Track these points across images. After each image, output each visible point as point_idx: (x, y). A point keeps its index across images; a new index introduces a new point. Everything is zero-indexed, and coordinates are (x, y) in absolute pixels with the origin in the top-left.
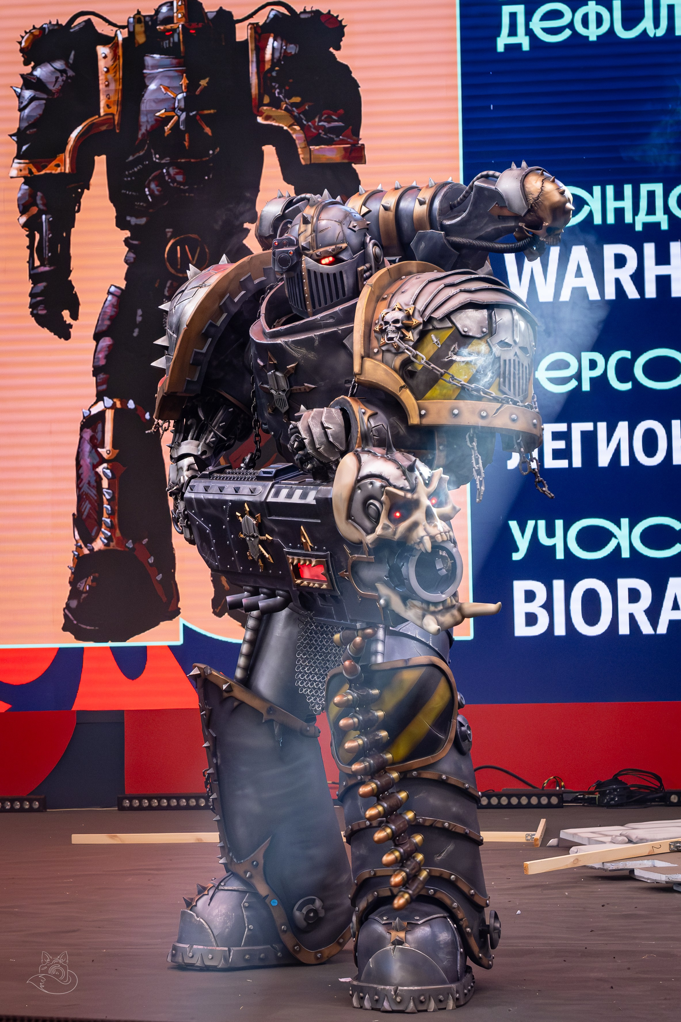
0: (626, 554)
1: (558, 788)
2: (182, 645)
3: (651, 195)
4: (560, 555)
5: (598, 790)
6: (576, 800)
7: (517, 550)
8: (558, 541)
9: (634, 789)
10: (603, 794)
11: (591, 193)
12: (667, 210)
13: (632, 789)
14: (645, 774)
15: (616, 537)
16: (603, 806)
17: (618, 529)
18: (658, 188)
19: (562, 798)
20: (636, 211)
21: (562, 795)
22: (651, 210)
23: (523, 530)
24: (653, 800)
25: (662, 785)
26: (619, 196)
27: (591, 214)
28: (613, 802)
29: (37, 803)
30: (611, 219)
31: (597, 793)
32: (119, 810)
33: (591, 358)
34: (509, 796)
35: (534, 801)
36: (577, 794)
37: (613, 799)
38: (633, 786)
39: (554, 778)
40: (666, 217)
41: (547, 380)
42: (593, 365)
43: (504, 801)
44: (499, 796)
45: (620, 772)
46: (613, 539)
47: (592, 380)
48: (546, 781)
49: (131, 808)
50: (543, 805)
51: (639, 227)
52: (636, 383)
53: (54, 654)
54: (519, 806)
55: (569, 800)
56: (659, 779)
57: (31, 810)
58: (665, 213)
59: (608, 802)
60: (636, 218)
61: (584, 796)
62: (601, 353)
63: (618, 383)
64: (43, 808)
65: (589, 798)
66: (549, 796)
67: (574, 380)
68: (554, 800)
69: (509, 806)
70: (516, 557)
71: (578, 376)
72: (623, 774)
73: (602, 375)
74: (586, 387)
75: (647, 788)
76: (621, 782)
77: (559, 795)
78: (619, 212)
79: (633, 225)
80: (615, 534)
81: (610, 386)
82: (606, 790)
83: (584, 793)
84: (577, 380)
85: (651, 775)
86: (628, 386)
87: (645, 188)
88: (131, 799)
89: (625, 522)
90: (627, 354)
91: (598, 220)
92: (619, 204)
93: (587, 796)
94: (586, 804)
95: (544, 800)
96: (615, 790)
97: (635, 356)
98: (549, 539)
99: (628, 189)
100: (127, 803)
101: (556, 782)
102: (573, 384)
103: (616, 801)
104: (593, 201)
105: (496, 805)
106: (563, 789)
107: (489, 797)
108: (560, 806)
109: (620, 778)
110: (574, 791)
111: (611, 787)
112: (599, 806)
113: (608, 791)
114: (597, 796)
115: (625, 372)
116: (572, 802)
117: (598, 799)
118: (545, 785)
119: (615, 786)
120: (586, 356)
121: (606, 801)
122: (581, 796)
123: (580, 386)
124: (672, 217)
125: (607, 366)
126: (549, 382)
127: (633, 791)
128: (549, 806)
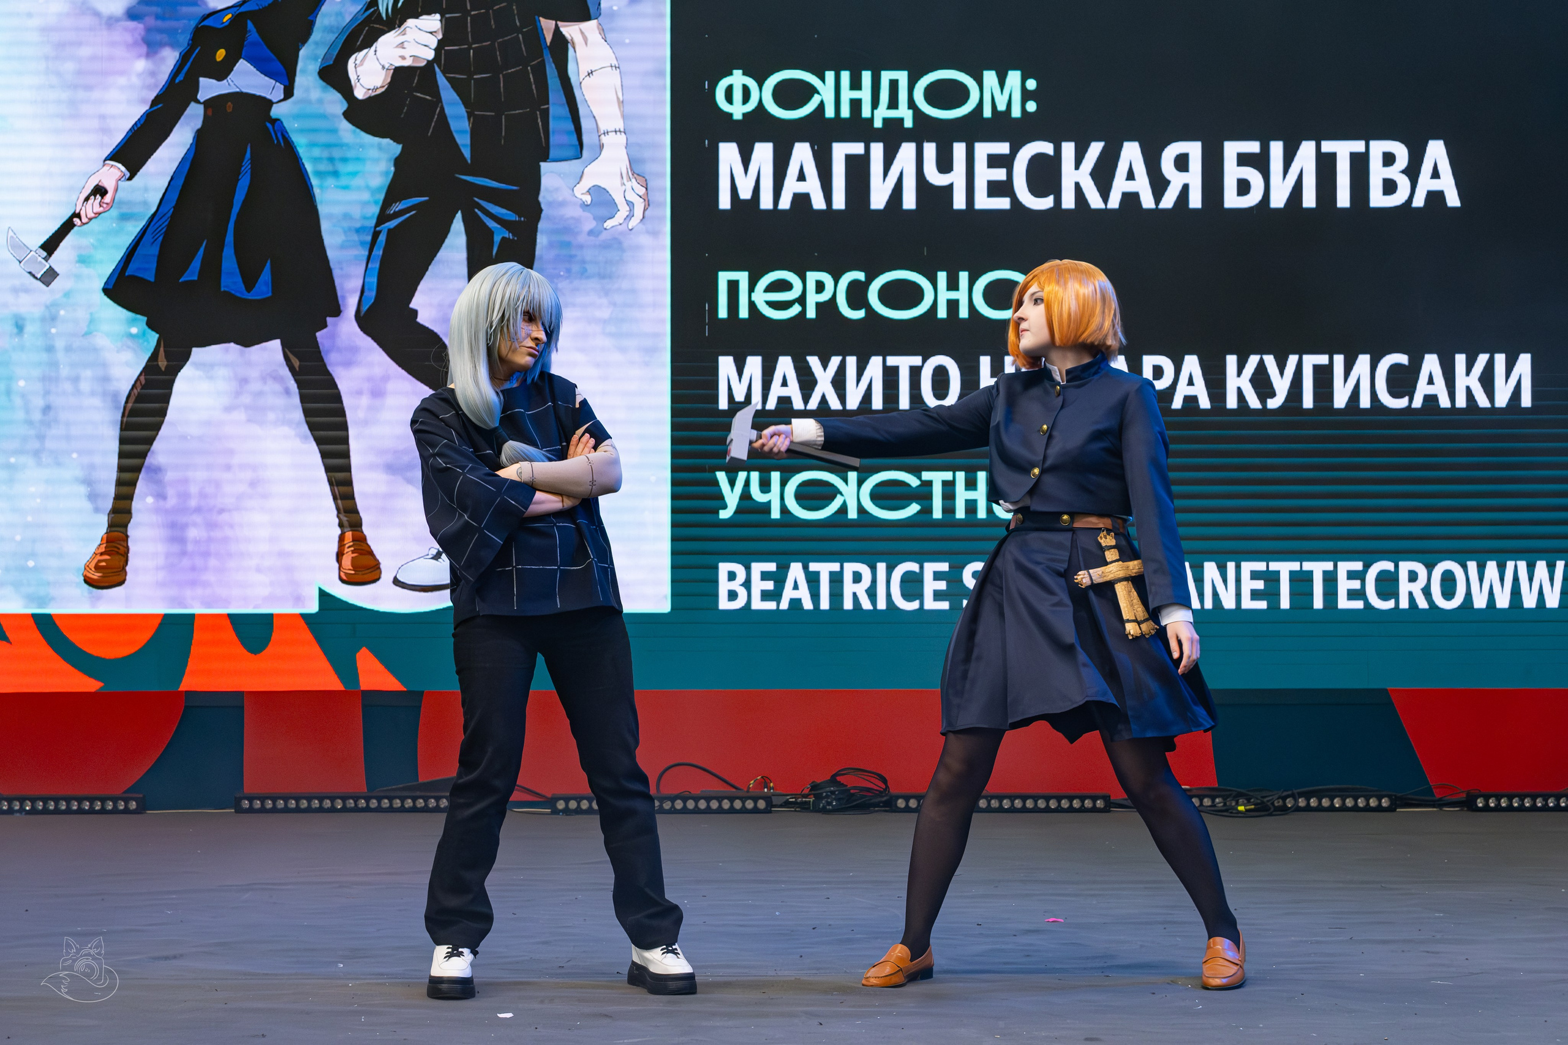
0: (852, 514)
1: (766, 790)
2: (317, 613)
3: (894, 84)
4: (775, 514)
5: (812, 792)
6: (787, 804)
7: (725, 507)
8: (773, 497)
9: (855, 791)
10: (818, 797)
11: (823, 79)
12: (912, 104)
13: (852, 791)
14: (869, 774)
15: (842, 495)
16: (818, 812)
17: (844, 484)
18: (902, 77)
19: (772, 802)
20: (875, 104)
21: (770, 798)
22: (893, 104)
23: (732, 483)
24: (877, 805)
25: (887, 787)
26: (856, 85)
27: (821, 106)
28: (831, 807)
29: (134, 803)
30: (845, 113)
31: (812, 796)
32: (236, 812)
33: (819, 278)
34: (708, 799)
35: (738, 804)
36: (788, 797)
37: (829, 804)
38: (855, 788)
39: (762, 777)
40: (911, 112)
41: (765, 304)
42: (820, 287)
43: (702, 804)
44: (696, 799)
45: (839, 771)
46: (839, 496)
47: (819, 305)
48: (752, 782)
49: (251, 810)
50: (749, 810)
51: (878, 124)
52: (870, 311)
53: (159, 620)
54: (721, 811)
55: (779, 803)
56: (885, 781)
57: (126, 811)
58: (909, 108)
59: (824, 807)
60: (875, 111)
61: (796, 799)
62: (830, 274)
63: (849, 310)
64: (141, 810)
65: (802, 803)
66: (755, 800)
67: (797, 304)
68: (762, 804)
69: (709, 811)
70: (724, 515)
71: (802, 300)
72: (842, 775)
73: (830, 299)
74: (811, 313)
75: (869, 790)
76: (839, 784)
77: (768, 799)
78: (856, 104)
79: (871, 120)
80: (841, 489)
81: (840, 313)
82: (822, 793)
83: (795, 796)
84: (800, 304)
85: (876, 776)
86: (860, 314)
87: (886, 76)
88: (251, 799)
89: (853, 476)
90: (860, 276)
91: (830, 113)
92: (856, 94)
93: (799, 800)
94: (797, 809)
95: (749, 804)
96: (833, 793)
97: (870, 279)
98: (762, 494)
99: (866, 76)
100: (246, 804)
101: (765, 782)
102: (796, 309)
103: (833, 806)
104: (825, 90)
105: (694, 809)
106: (772, 791)
107: (685, 800)
108: (767, 811)
109: (838, 778)
110: (785, 793)
111: (828, 789)
112: (812, 811)
113: (824, 794)
114: (811, 800)
115: (857, 297)
116: (781, 806)
117: (811, 803)
118: (751, 786)
119: (832, 789)
120: (812, 277)
121: (821, 805)
122: (794, 800)
123: (804, 312)
124: (918, 114)
125: (837, 289)
126: (767, 307)
127: (853, 795)
128: (756, 810)
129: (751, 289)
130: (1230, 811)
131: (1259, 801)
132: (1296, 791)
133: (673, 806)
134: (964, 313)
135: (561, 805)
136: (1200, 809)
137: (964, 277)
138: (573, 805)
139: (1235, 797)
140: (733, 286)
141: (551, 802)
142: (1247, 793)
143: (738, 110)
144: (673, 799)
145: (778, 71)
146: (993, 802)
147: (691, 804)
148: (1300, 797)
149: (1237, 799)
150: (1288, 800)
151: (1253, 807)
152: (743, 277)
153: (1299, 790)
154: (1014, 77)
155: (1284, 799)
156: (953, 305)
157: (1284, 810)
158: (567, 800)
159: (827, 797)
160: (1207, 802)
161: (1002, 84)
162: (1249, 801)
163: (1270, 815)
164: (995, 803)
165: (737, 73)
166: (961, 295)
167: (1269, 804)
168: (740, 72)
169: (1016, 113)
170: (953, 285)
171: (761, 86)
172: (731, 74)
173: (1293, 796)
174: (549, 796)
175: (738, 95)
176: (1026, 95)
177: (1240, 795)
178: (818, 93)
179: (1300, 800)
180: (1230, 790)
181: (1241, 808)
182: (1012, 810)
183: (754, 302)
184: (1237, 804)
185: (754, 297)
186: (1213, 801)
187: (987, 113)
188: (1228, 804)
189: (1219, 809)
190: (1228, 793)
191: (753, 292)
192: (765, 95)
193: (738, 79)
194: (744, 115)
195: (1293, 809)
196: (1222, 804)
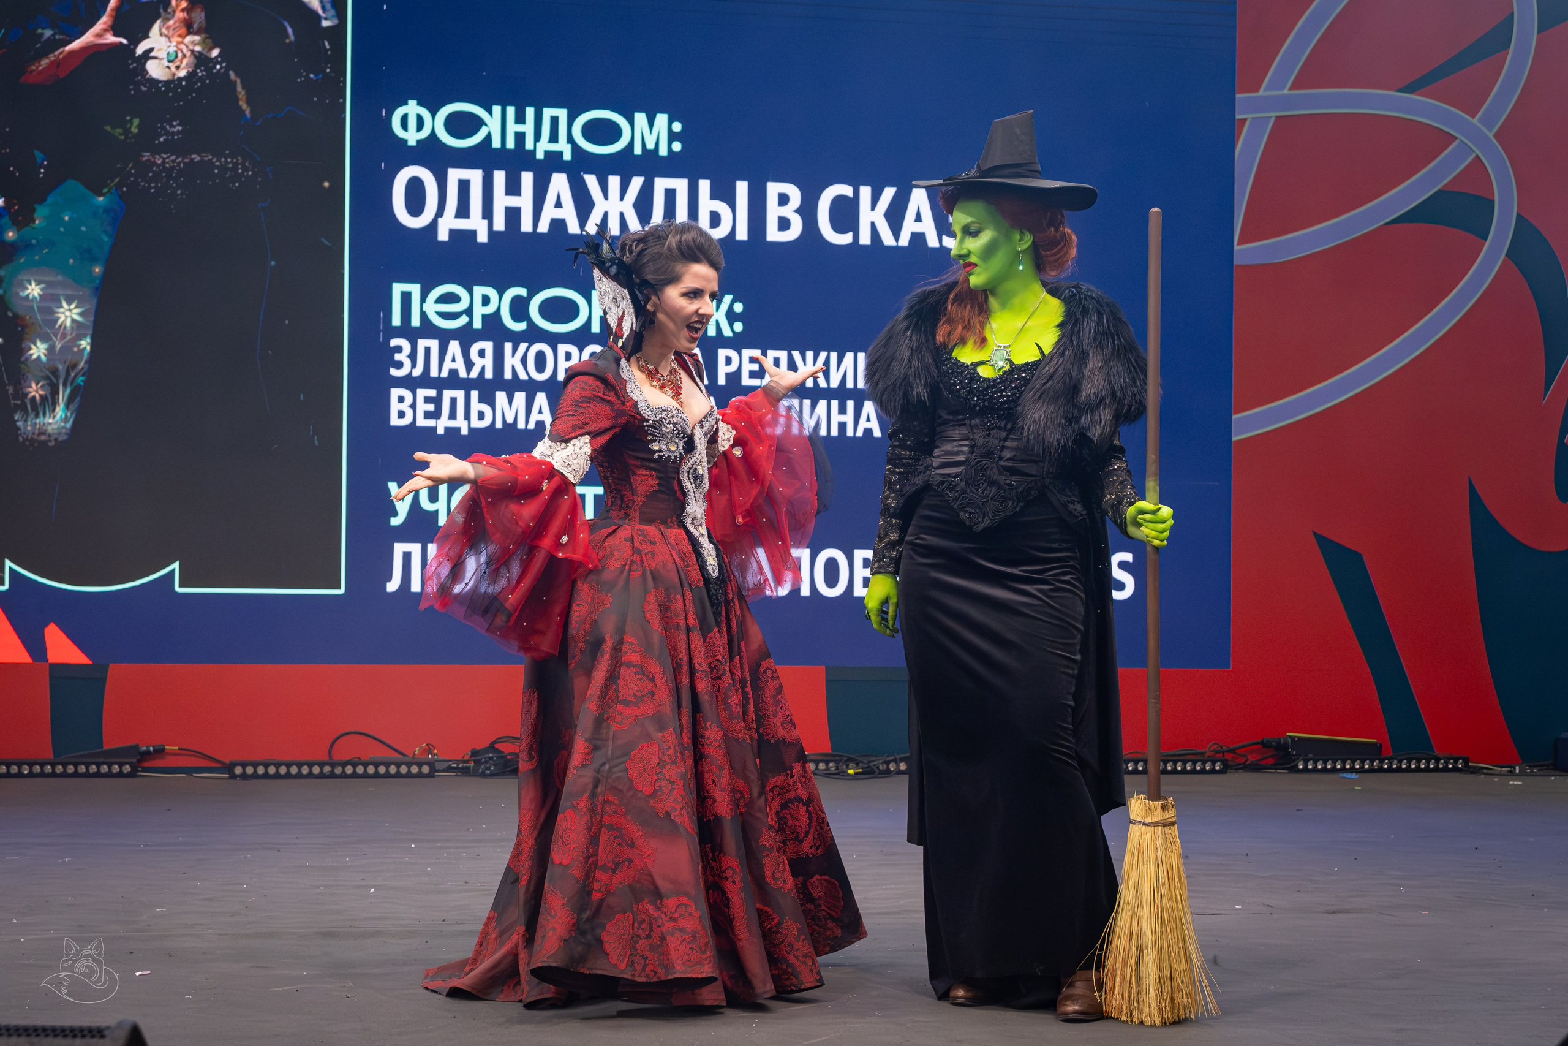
1: (430, 756)
2: (8, 590)
3: (554, 121)
5: (473, 758)
6: (449, 769)
7: (396, 513)
10: (478, 763)
11: (490, 112)
12: (570, 139)
13: (508, 757)
16: (477, 776)
18: (562, 114)
19: (434, 767)
20: (537, 137)
21: (434, 763)
22: (554, 138)
26: (520, 119)
27: (489, 137)
28: (488, 772)
30: (510, 144)
31: (472, 762)
33: (484, 293)
34: (376, 765)
35: (404, 770)
36: (450, 763)
37: (489, 769)
38: (510, 754)
39: (427, 745)
40: (569, 146)
41: (435, 314)
42: (486, 300)
43: (371, 770)
44: (365, 765)
45: (498, 739)
47: (484, 317)
48: (417, 749)
50: (414, 774)
51: (540, 155)
52: (531, 324)
54: (387, 775)
55: (443, 769)
58: (568, 142)
59: (483, 772)
60: (537, 144)
61: (458, 765)
62: (495, 289)
63: (512, 322)
65: (463, 768)
66: (420, 765)
67: (464, 315)
68: (426, 769)
69: (377, 775)
71: (469, 312)
72: (501, 742)
73: (495, 312)
74: (477, 324)
76: (497, 751)
77: (431, 764)
78: (520, 137)
79: (534, 152)
81: (504, 325)
82: (481, 759)
83: (458, 762)
84: (467, 315)
86: (522, 326)
87: (548, 113)
90: (522, 292)
91: (496, 144)
92: (520, 128)
93: (460, 766)
94: (459, 774)
95: (415, 769)
96: (491, 758)
97: (531, 294)
99: (530, 112)
101: (429, 749)
102: (463, 320)
104: (492, 122)
105: (363, 774)
106: (436, 757)
107: (354, 766)
108: (431, 775)
109: (496, 746)
110: (447, 759)
111: (486, 756)
112: (473, 776)
113: (483, 760)
114: (472, 765)
115: (519, 309)
116: (444, 771)
117: (471, 768)
118: (416, 753)
119: (491, 755)
120: (479, 291)
121: (481, 770)
122: (456, 765)
123: (471, 323)
124: (576, 149)
125: (501, 303)
126: (437, 316)
127: (509, 761)
128: (420, 775)
129: (423, 300)
130: (841, 774)
131: (866, 766)
132: (897, 757)
133: (344, 771)
135: (238, 770)
136: (817, 772)
138: (250, 770)
139: (846, 761)
140: (406, 297)
141: (229, 768)
142: (857, 758)
143: (412, 137)
144: (344, 765)
145: (450, 103)
147: (360, 770)
148: (901, 761)
149: (847, 763)
150: (891, 765)
151: (861, 770)
152: (415, 289)
153: (901, 756)
154: (662, 119)
155: (888, 763)
157: (887, 773)
158: (244, 765)
159: (486, 762)
160: (822, 766)
161: (651, 125)
162: (857, 764)
163: (875, 777)
165: (413, 103)
167: (875, 768)
168: (415, 102)
169: (663, 152)
171: (433, 115)
172: (406, 104)
173: (895, 761)
174: (228, 762)
175: (412, 123)
176: (672, 136)
177: (850, 760)
178: (486, 125)
179: (901, 764)
180: (843, 756)
181: (851, 772)
183: (425, 312)
184: (848, 768)
185: (425, 307)
186: (827, 765)
187: (638, 150)
188: (839, 768)
189: (832, 772)
190: (838, 758)
191: (425, 302)
192: (437, 124)
193: (412, 108)
194: (418, 142)
195: (895, 772)
196: (833, 769)
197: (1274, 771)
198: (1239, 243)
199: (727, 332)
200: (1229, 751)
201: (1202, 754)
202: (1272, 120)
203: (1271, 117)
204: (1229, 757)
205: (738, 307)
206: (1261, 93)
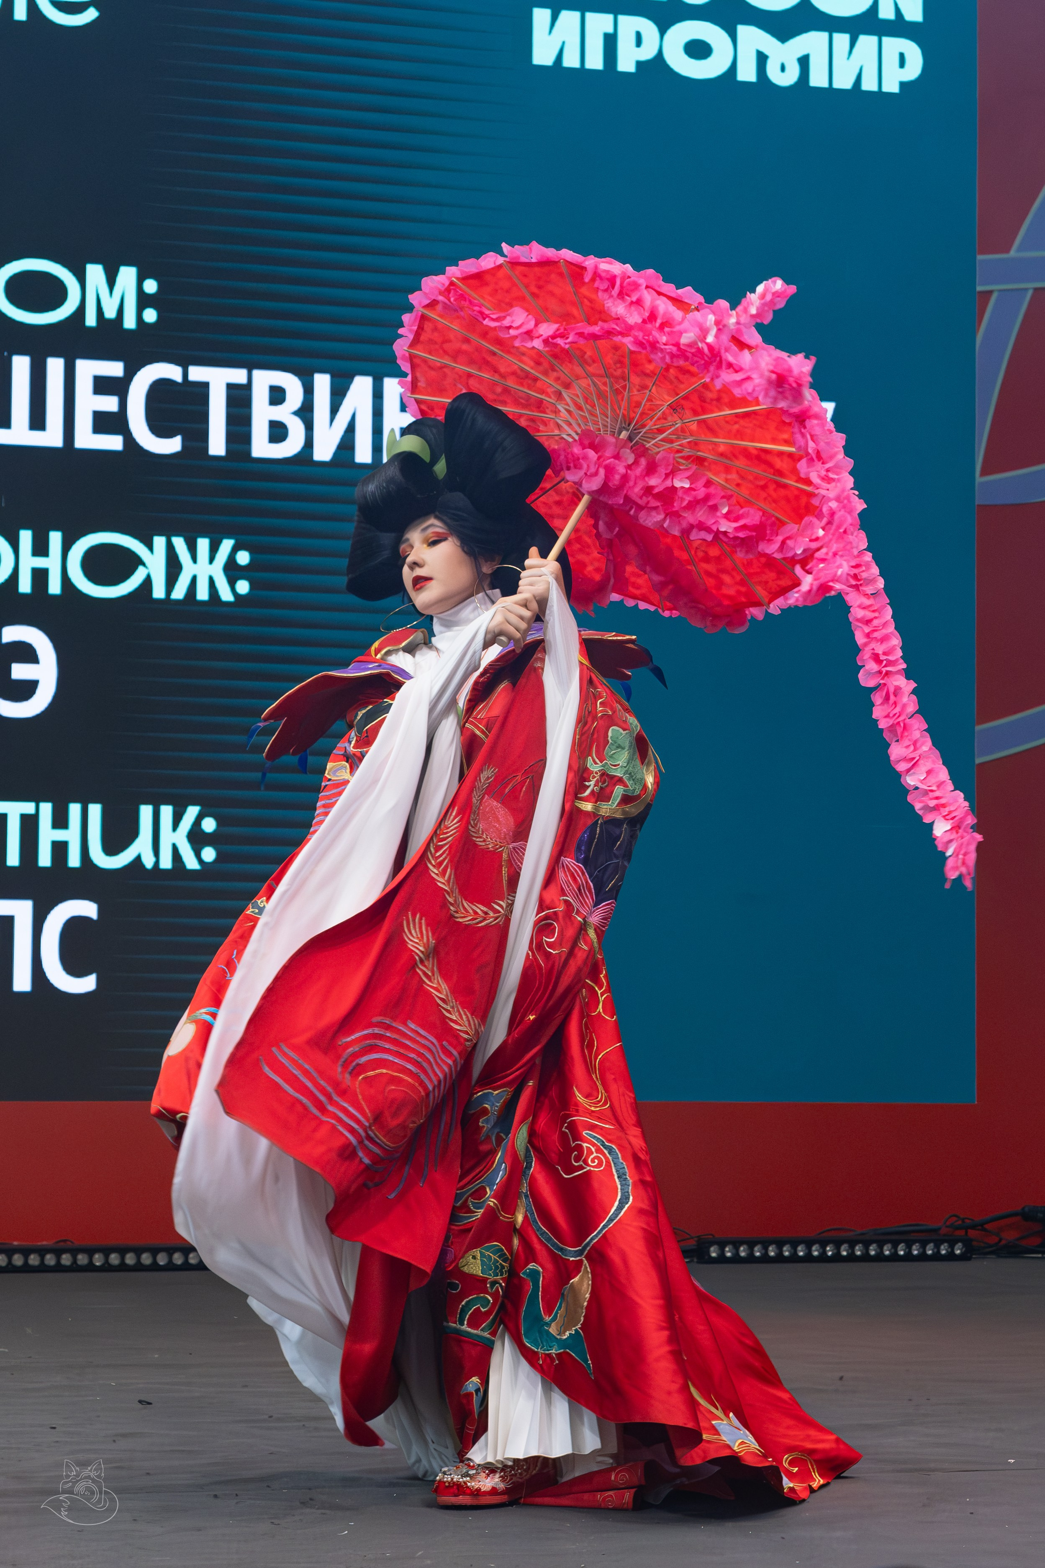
134: (55, 587)
137: (55, 538)
146: (80, 1257)
154: (127, 275)
156: (40, 576)
161: (111, 282)
164: (82, 1259)
166: (52, 563)
169: (130, 323)
170: (41, 548)
176: (144, 301)
182: (107, 1268)
187: (91, 320)
197: (1040, 1255)
198: (984, 473)
199: (226, 595)
200: (973, 1227)
201: (935, 1231)
202: (1030, 293)
203: (1026, 289)
204: (972, 1233)
205: (243, 558)
206: (1013, 253)
